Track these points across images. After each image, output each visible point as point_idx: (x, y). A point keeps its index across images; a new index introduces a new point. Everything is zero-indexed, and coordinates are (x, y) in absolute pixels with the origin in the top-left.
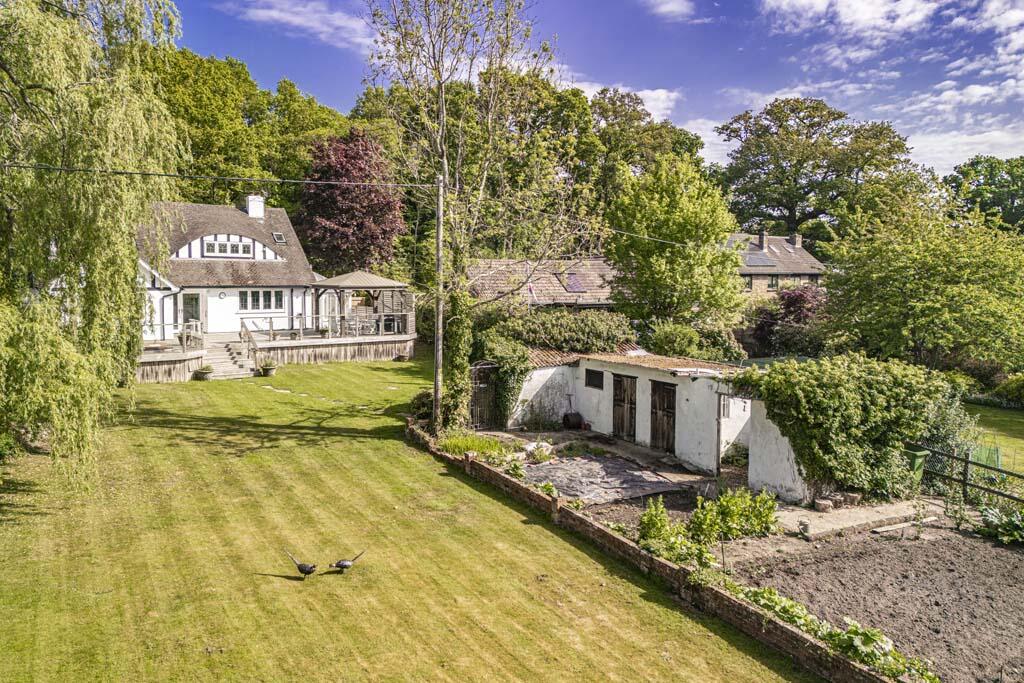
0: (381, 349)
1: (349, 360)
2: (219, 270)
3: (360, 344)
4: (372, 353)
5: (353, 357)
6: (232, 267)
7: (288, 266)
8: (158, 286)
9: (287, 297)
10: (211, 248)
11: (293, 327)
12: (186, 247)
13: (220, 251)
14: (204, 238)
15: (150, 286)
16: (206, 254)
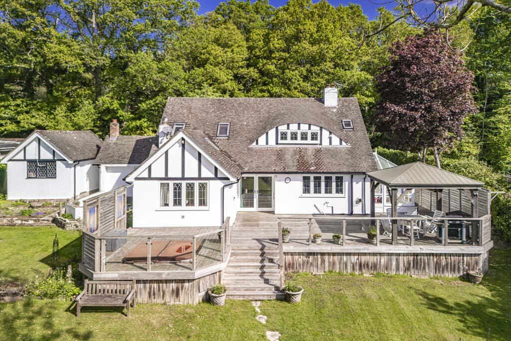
0: (444, 262)
1: (401, 273)
2: (288, 157)
3: (416, 255)
4: (432, 265)
5: (407, 269)
6: (300, 154)
7: (351, 152)
8: (219, 176)
9: (347, 183)
10: (284, 136)
11: (352, 212)
12: (264, 136)
13: (292, 139)
14: (279, 127)
15: (213, 176)
16: (280, 141)
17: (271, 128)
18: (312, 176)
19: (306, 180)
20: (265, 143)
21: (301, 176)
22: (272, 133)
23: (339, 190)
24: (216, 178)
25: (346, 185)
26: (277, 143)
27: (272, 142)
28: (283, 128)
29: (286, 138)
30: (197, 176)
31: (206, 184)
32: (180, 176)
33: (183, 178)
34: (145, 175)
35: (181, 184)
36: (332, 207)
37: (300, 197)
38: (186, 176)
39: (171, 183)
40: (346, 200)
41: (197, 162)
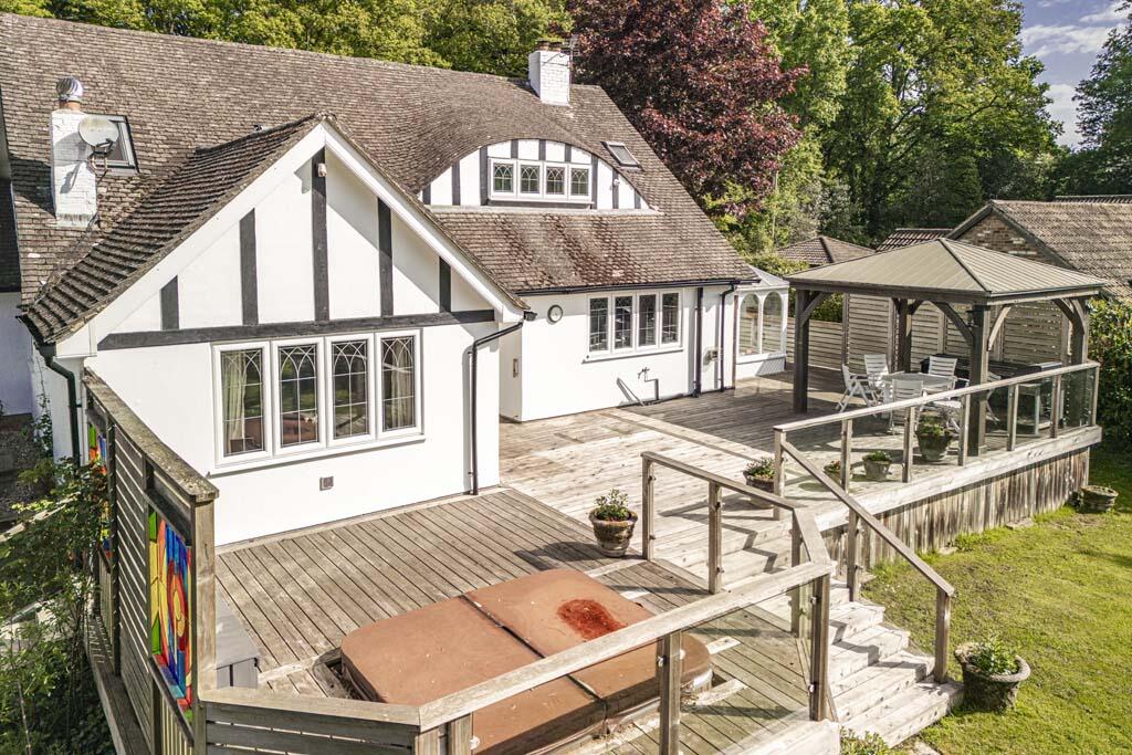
4: (1033, 490)
6: (563, 232)
8: (457, 305)
9: (687, 311)
10: (503, 178)
11: (699, 386)
12: (447, 175)
13: (524, 188)
14: (489, 148)
15: (433, 308)
16: (494, 195)
17: (465, 152)
18: (611, 297)
19: (598, 310)
20: (449, 201)
21: (584, 300)
22: (470, 165)
23: (671, 333)
24: (447, 314)
25: (685, 314)
26: (485, 202)
27: (470, 196)
28: (499, 152)
29: (508, 187)
30: (375, 312)
31: (410, 342)
32: (307, 314)
33: (323, 324)
34: (152, 321)
35: (312, 349)
36: (657, 381)
37: (584, 362)
38: (335, 314)
39: (270, 349)
40: (685, 355)
41: (373, 254)
